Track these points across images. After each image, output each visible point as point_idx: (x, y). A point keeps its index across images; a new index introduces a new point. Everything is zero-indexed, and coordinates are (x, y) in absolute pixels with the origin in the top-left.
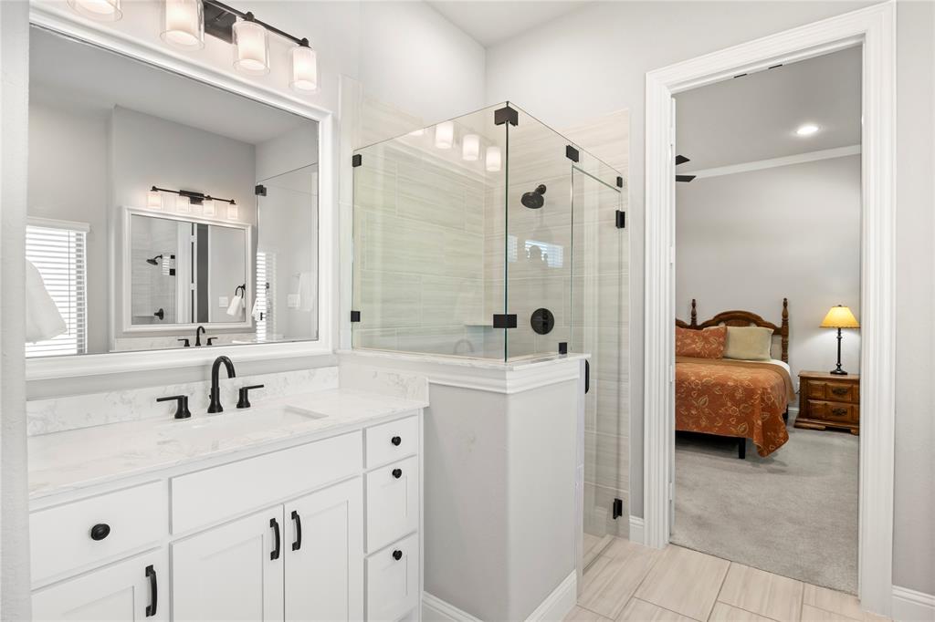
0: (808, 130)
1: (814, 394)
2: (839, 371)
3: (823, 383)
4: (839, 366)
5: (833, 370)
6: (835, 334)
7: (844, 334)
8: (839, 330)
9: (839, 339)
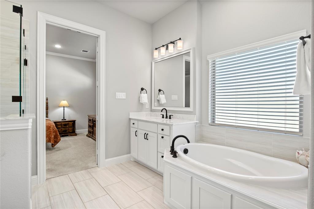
0: (58, 46)
1: (58, 127)
2: (64, 119)
3: (61, 123)
4: (64, 118)
5: (62, 119)
6: (63, 108)
7: (65, 108)
8: (64, 107)
9: (64, 110)
